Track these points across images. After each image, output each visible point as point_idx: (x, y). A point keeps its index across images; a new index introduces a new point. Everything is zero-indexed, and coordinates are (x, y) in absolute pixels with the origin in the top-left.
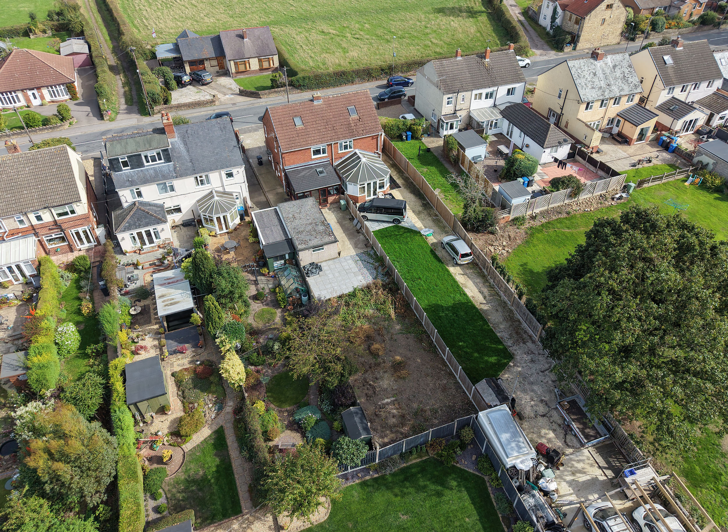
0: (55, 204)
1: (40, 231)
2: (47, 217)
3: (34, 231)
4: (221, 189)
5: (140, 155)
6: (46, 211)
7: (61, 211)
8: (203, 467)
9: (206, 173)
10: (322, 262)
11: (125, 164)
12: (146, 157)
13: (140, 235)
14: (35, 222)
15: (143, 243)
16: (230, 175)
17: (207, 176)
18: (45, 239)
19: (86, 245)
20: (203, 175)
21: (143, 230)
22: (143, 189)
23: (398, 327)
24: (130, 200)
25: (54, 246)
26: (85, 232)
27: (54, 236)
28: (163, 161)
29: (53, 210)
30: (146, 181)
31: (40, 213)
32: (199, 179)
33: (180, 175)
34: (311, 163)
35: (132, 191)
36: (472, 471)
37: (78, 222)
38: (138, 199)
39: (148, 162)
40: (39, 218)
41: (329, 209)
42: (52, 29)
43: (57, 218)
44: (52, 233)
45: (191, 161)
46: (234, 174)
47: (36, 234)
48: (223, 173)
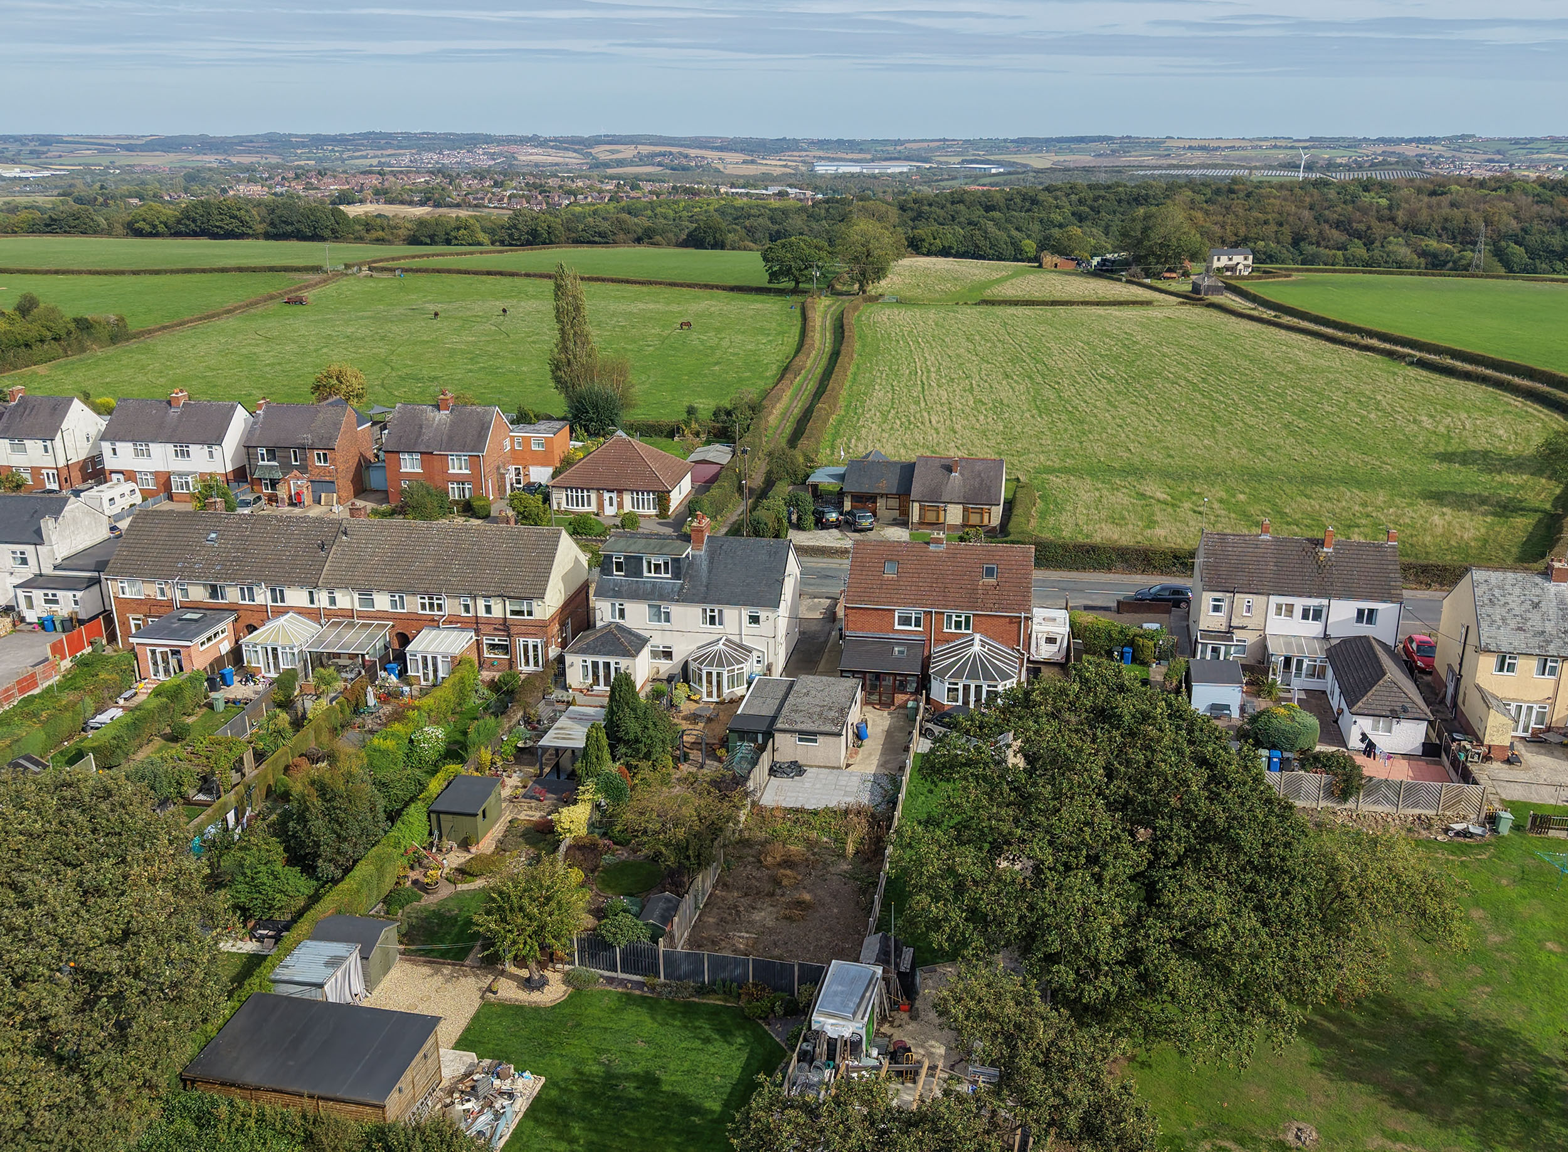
0: (512, 594)
1: (485, 629)
2: (497, 611)
3: (476, 624)
4: (736, 639)
5: (641, 558)
6: (499, 600)
7: (517, 608)
8: (461, 910)
9: (720, 607)
10: (811, 766)
11: (619, 568)
12: (649, 563)
13: (595, 665)
14: (482, 612)
15: (596, 681)
16: (755, 620)
17: (720, 612)
18: (485, 642)
19: (532, 668)
20: (717, 608)
21: (601, 660)
22: (630, 607)
23: (845, 867)
24: (608, 618)
25: (492, 656)
26: (535, 647)
27: (497, 642)
28: (669, 576)
29: (507, 603)
30: (636, 595)
31: (492, 602)
32: (708, 613)
33: (684, 598)
34: (891, 636)
35: (613, 605)
36: (778, 1040)
37: (532, 630)
38: (617, 620)
39: (650, 572)
40: (488, 609)
41: (889, 714)
42: (709, 432)
43: (508, 616)
44: (496, 636)
45: (707, 586)
46: (761, 619)
47: (477, 632)
48: (745, 613)
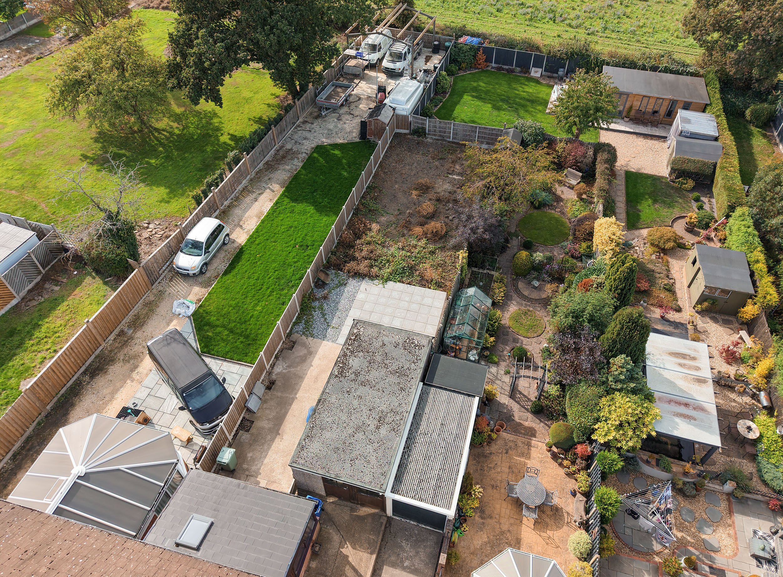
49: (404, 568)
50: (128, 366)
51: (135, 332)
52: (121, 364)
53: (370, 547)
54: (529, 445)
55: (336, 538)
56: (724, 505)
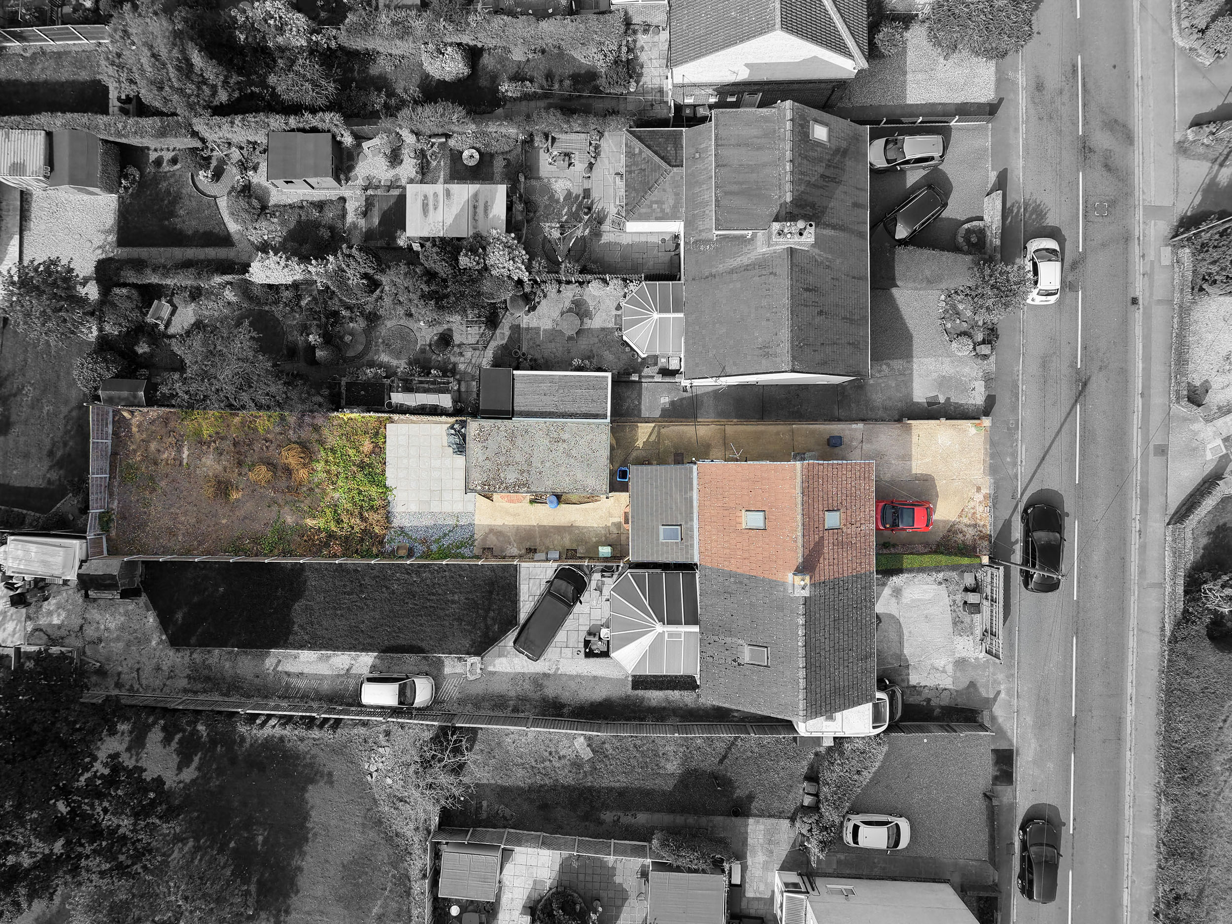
8: (188, 215)
23: (290, 520)
36: (58, 505)
49: (640, 403)
50: (545, 683)
51: (511, 699)
52: (546, 690)
53: (634, 429)
54: (528, 329)
55: (635, 454)
56: (534, 182)
